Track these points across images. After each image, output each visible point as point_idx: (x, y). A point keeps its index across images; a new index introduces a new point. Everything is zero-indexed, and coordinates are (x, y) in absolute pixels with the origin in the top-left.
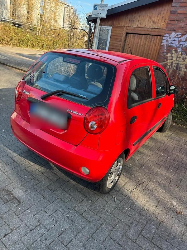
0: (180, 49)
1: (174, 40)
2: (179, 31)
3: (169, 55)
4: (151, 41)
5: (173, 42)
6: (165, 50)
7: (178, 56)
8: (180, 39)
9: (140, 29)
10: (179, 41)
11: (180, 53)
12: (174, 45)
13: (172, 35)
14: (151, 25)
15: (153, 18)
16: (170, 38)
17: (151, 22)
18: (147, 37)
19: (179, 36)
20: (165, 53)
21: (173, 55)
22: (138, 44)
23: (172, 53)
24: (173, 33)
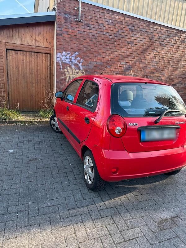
0: (73, 66)
1: (66, 58)
2: (68, 51)
3: (65, 70)
4: (37, 58)
5: (66, 59)
6: (61, 67)
7: (73, 71)
8: (70, 57)
9: (22, 46)
10: (71, 59)
11: (74, 69)
12: (67, 62)
13: (63, 54)
14: (33, 43)
15: (34, 37)
16: (63, 56)
17: (33, 40)
18: (32, 54)
19: (69, 55)
20: (62, 69)
21: (69, 70)
22: (23, 60)
23: (67, 69)
24: (64, 52)
